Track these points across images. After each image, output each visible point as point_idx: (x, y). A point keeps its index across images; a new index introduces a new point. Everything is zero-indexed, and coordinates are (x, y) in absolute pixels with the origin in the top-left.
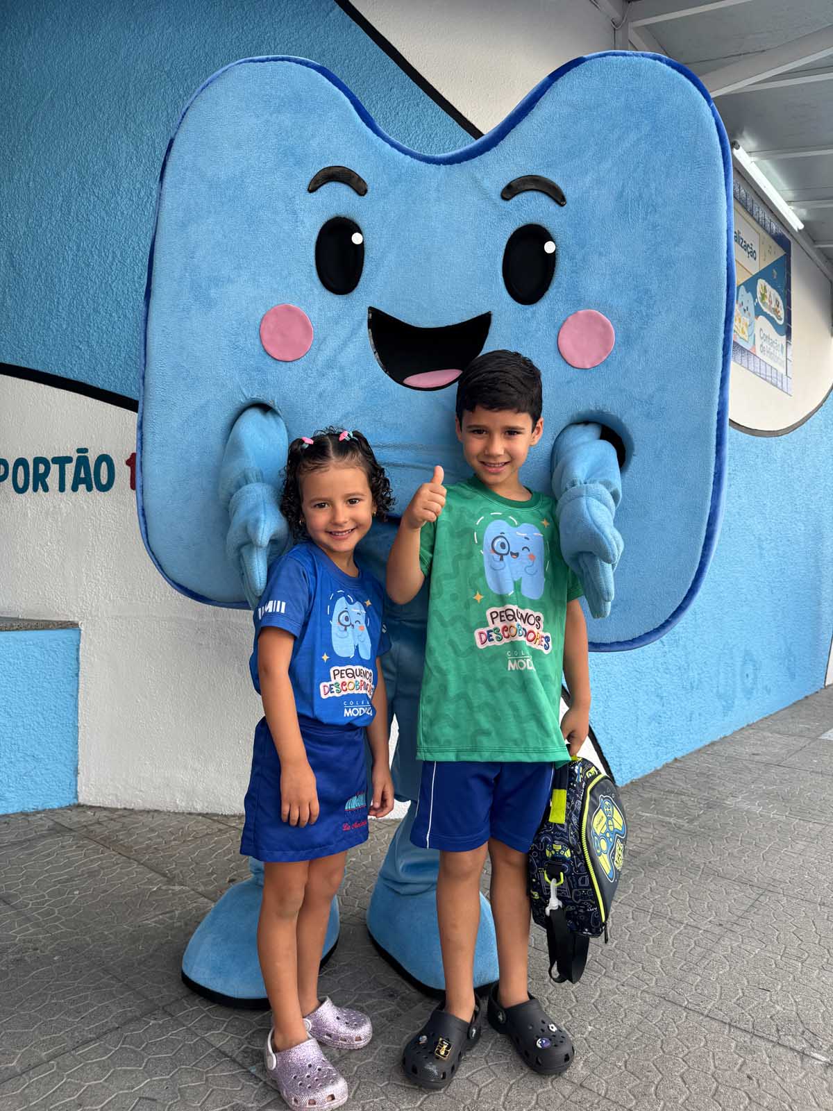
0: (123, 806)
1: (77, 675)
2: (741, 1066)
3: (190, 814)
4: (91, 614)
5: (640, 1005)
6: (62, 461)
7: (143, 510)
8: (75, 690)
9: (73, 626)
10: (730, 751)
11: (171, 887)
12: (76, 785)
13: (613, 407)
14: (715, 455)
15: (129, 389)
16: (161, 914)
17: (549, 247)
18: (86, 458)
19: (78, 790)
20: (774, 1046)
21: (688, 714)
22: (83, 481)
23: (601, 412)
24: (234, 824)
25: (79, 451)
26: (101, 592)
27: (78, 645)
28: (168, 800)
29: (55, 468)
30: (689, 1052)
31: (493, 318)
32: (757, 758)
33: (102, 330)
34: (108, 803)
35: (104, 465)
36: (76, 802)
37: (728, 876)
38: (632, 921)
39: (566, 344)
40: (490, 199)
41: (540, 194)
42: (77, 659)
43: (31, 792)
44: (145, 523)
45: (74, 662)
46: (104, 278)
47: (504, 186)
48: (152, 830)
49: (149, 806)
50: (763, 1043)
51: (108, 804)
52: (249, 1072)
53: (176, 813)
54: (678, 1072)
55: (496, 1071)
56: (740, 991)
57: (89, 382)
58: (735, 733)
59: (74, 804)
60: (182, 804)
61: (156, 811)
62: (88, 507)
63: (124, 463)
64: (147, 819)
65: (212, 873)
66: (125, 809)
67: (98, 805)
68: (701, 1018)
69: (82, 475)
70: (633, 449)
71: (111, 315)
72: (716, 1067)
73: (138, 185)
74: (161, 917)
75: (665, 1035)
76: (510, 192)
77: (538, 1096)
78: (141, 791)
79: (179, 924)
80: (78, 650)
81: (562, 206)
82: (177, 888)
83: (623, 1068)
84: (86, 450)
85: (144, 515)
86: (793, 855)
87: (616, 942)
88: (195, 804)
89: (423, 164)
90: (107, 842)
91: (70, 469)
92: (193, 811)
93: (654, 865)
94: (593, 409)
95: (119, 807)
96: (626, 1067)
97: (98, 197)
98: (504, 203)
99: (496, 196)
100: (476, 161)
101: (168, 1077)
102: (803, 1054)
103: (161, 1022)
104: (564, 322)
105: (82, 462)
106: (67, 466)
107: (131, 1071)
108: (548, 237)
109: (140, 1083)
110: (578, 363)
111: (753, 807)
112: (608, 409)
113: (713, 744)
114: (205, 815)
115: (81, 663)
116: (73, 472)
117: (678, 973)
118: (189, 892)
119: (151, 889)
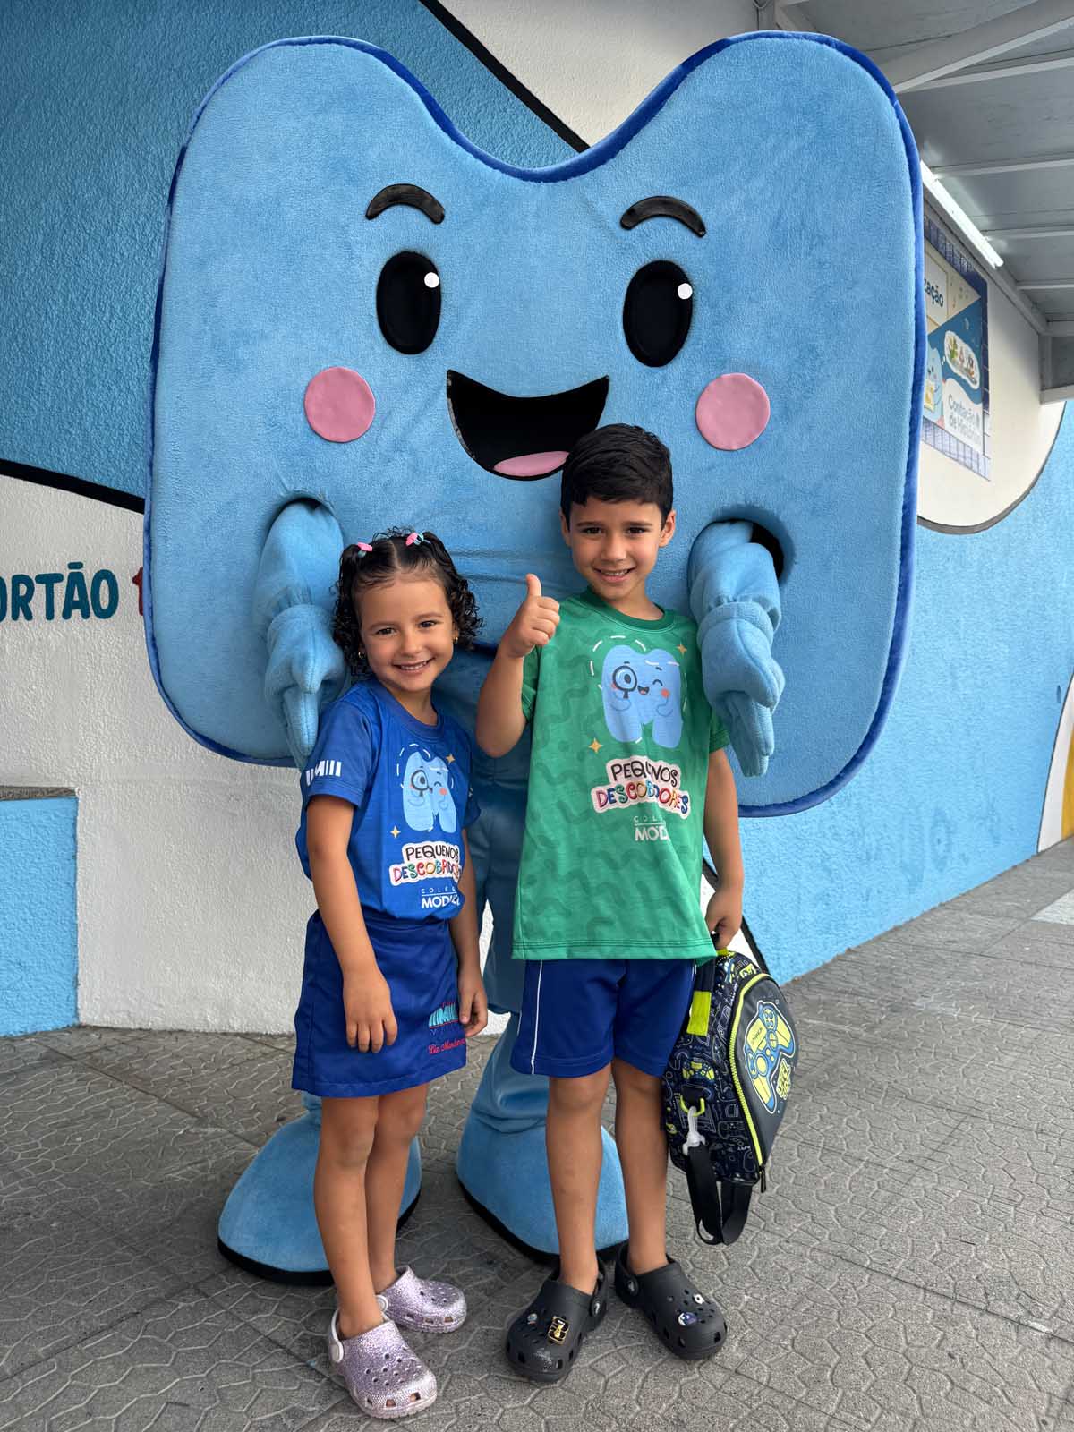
0: (137, 1026)
1: (75, 857)
2: (941, 1341)
3: (225, 1034)
4: (90, 778)
5: (810, 1266)
6: (49, 580)
7: (153, 639)
8: (72, 877)
9: (68, 793)
10: (919, 938)
11: (202, 1130)
12: (76, 1000)
13: (769, 501)
14: (899, 562)
15: (134, 483)
16: (189, 1165)
17: (684, 291)
18: (81, 575)
19: (79, 1007)
20: (981, 1314)
21: (864, 892)
22: (76, 605)
23: (751, 507)
24: (282, 1047)
25: (71, 566)
26: (104, 748)
27: (75, 819)
28: (196, 1017)
29: (40, 589)
30: (874, 1325)
31: (611, 384)
32: (953, 946)
33: (98, 408)
34: (117, 1022)
35: (104, 584)
36: (76, 1022)
37: (919, 1099)
38: (798, 1160)
39: (707, 418)
40: (606, 227)
41: (671, 221)
42: (75, 836)
43: (18, 1010)
44: (156, 655)
45: (70, 841)
46: (100, 341)
47: (624, 211)
48: (177, 1056)
49: (170, 1025)
50: (966, 1311)
51: (117, 1024)
52: (308, 1366)
53: (206, 1034)
54: (860, 1351)
55: (626, 1356)
56: (937, 1246)
57: (82, 476)
58: (924, 914)
59: (74, 1025)
60: (214, 1022)
61: (181, 1031)
62: (84, 639)
63: (130, 579)
64: (170, 1042)
65: (256, 1110)
66: (141, 1029)
67: (105, 1025)
68: (888, 1280)
69: (76, 598)
70: (793, 555)
71: (110, 389)
72: (908, 1344)
73: (142, 218)
74: (189, 1168)
75: (842, 1305)
76: (632, 218)
77: (681, 1386)
78: (161, 1006)
79: (213, 1177)
80: (75, 825)
81: (701, 236)
82: (210, 1130)
83: (790, 1347)
84: (80, 565)
85: (154, 645)
86: (1002, 1069)
87: (777, 1186)
88: (231, 1021)
89: (517, 181)
90: (119, 1073)
91: (60, 590)
92: (228, 1030)
93: (824, 1086)
94: (741, 502)
95: (132, 1027)
96: (793, 1346)
97: (89, 235)
98: (624, 233)
99: (614, 224)
100: (587, 177)
101: (203, 1375)
102: (1019, 1324)
103: (192, 1304)
104: (704, 390)
105: (76, 580)
106: (56, 585)
107: (155, 1368)
108: (682, 278)
109: (167, 1384)
110: (721, 442)
111: (949, 1009)
112: (760, 503)
113: (896, 929)
114: (245, 1036)
115: (79, 842)
116: (64, 594)
117: (859, 1226)
118: (225, 1134)
119: (176, 1133)
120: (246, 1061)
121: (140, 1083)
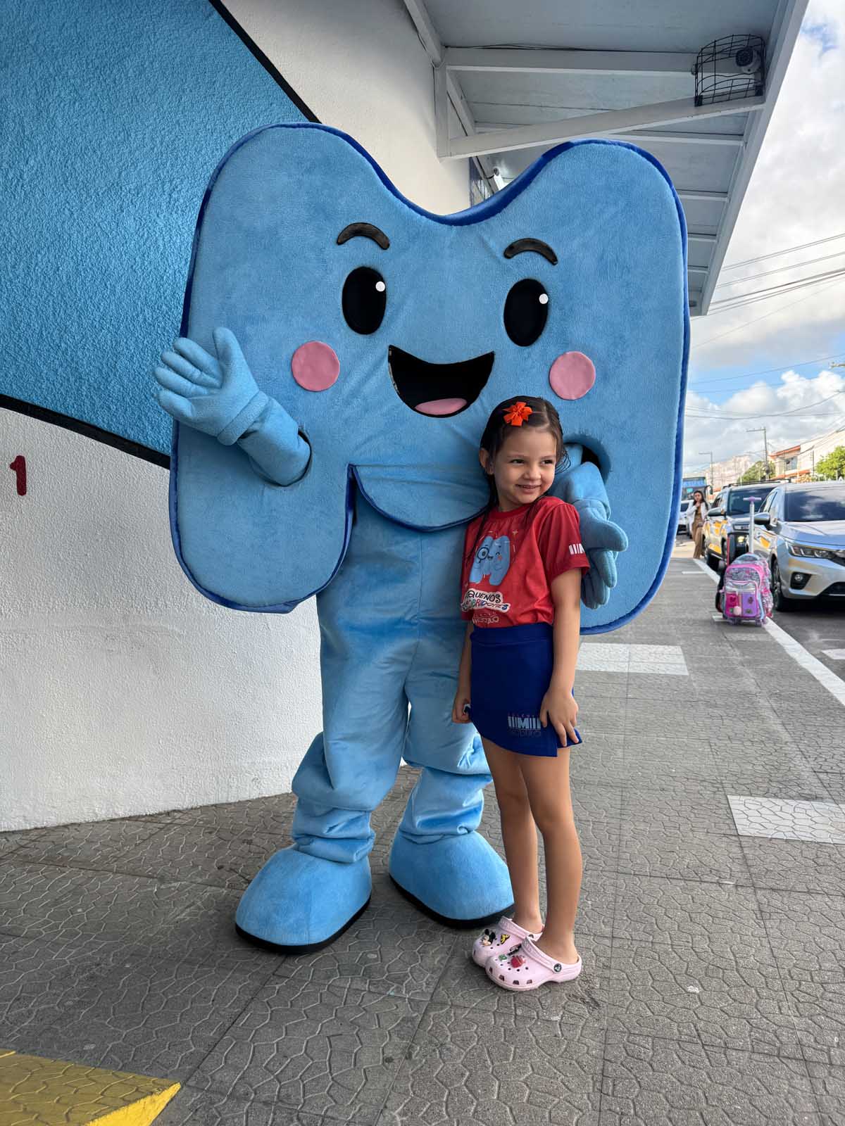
2: (692, 899)
3: (112, 820)
5: (607, 880)
11: (170, 885)
17: (543, 299)
20: (701, 883)
23: (584, 436)
28: (85, 811)
30: (658, 900)
31: (496, 357)
40: (495, 257)
41: (536, 255)
44: (179, 537)
47: (507, 246)
50: (693, 883)
54: (661, 913)
63: (8, 466)
64: (72, 833)
65: (195, 865)
68: (648, 878)
70: (609, 467)
72: (679, 904)
75: (637, 894)
76: (511, 251)
81: (554, 265)
94: (577, 432)
98: (505, 261)
99: (500, 255)
100: (483, 224)
104: (555, 361)
108: (543, 290)
110: (565, 394)
112: (589, 434)
118: (190, 885)
119: (152, 891)
120: (151, 835)
121: (83, 865)
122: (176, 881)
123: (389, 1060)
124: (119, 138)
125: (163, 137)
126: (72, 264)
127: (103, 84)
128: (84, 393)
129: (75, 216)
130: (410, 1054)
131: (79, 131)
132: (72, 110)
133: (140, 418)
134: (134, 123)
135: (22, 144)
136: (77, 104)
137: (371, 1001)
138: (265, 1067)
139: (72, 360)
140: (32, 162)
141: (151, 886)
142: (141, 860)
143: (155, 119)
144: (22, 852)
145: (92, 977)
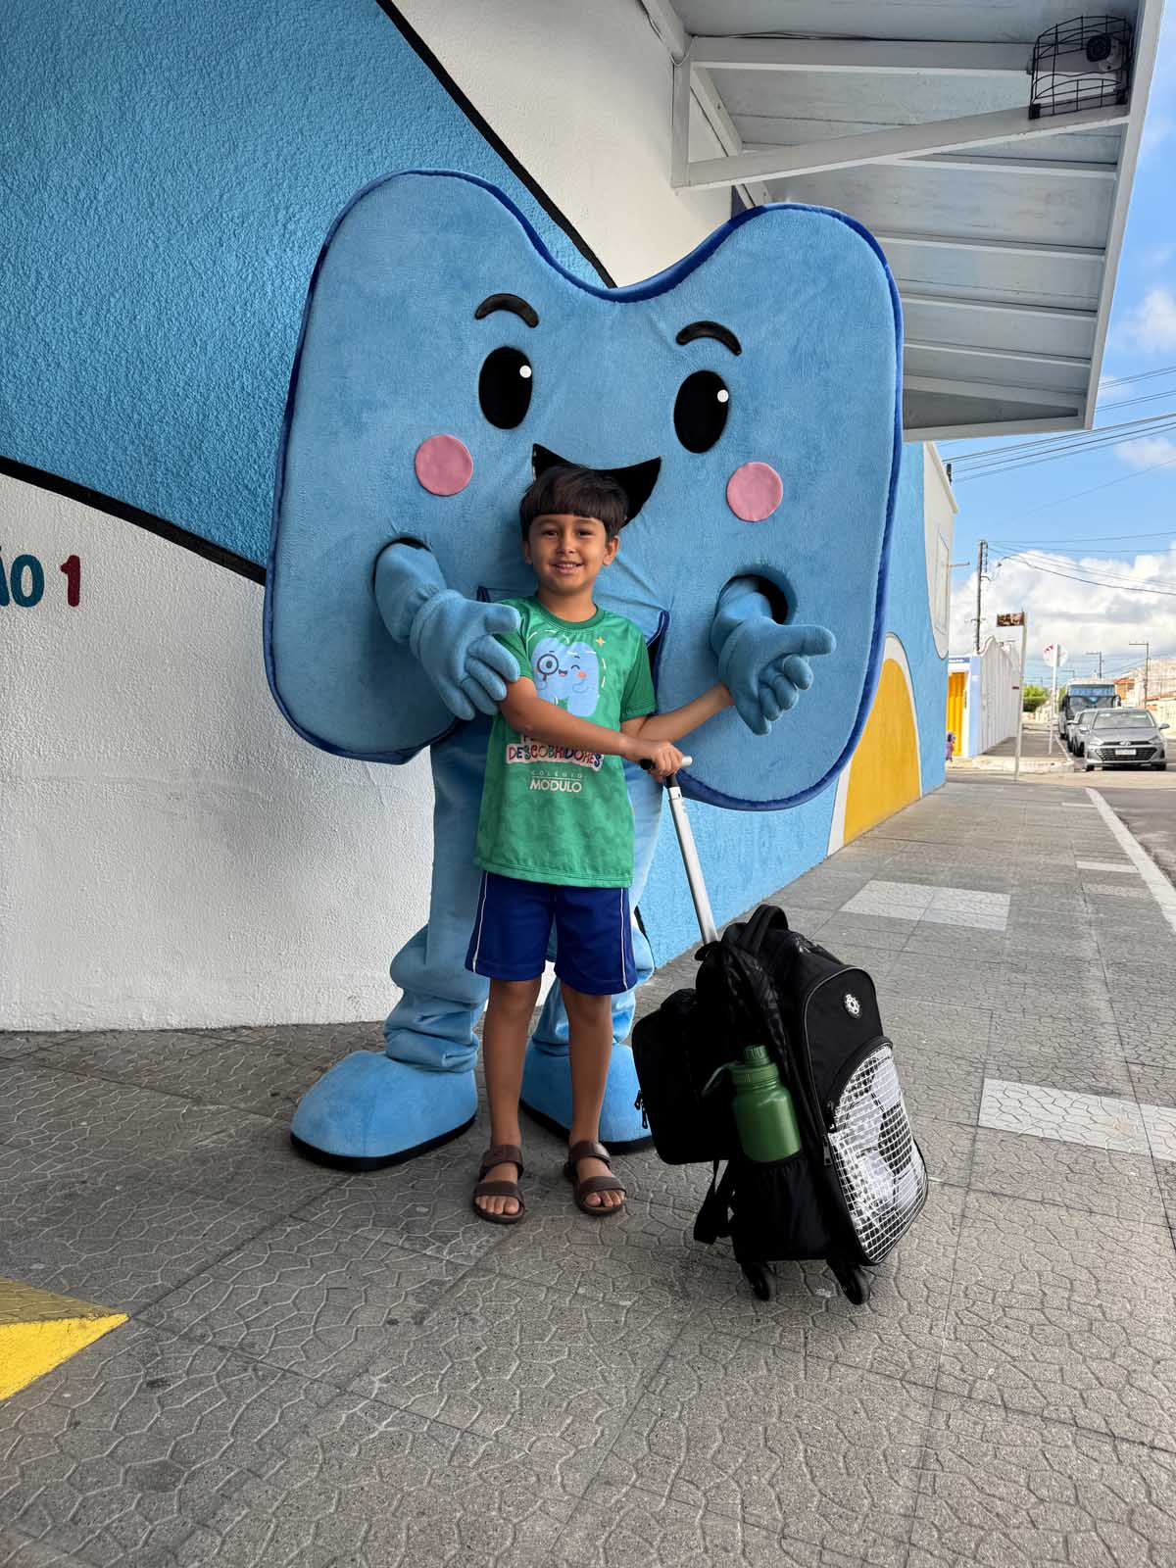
3: (163, 1031)
11: (204, 1108)
15: (64, 466)
16: (214, 1134)
17: (722, 396)
28: (130, 1016)
31: (662, 464)
35: (27, 571)
40: (665, 343)
48: (129, 1052)
49: (102, 1026)
51: (40, 1027)
53: (142, 1032)
60: (151, 1020)
61: (112, 1031)
62: (3, 627)
63: (58, 567)
64: (109, 1041)
65: (245, 1089)
66: (67, 1031)
67: (26, 1029)
70: (795, 605)
74: (215, 1137)
78: (90, 1006)
81: (736, 353)
82: (212, 1108)
88: (169, 1018)
90: (75, 1068)
92: (166, 1027)
94: (757, 561)
95: (58, 1030)
98: (679, 347)
99: (671, 341)
101: (343, 1270)
103: (298, 1228)
104: (734, 473)
108: (721, 386)
110: (745, 516)
118: (229, 1110)
119: (179, 1112)
120: (204, 1051)
121: (110, 1075)
122: (212, 1103)
123: (393, 1322)
124: (223, 150)
125: (281, 149)
126: (153, 312)
127: (207, 79)
128: (159, 480)
129: (161, 249)
130: (423, 1319)
131: (172, 139)
132: (164, 113)
133: (228, 516)
134: (244, 131)
135: (99, 155)
136: (171, 103)
137: (398, 1257)
138: (238, 1312)
139: (146, 436)
140: (110, 178)
141: (181, 1106)
142: (179, 1077)
143: (271, 126)
144: (40, 1055)
145: (70, 1196)
